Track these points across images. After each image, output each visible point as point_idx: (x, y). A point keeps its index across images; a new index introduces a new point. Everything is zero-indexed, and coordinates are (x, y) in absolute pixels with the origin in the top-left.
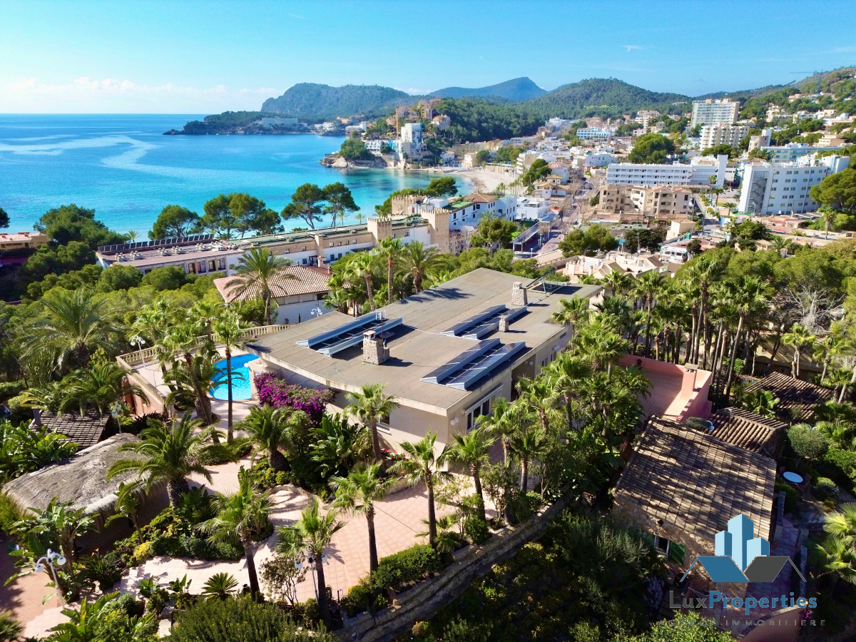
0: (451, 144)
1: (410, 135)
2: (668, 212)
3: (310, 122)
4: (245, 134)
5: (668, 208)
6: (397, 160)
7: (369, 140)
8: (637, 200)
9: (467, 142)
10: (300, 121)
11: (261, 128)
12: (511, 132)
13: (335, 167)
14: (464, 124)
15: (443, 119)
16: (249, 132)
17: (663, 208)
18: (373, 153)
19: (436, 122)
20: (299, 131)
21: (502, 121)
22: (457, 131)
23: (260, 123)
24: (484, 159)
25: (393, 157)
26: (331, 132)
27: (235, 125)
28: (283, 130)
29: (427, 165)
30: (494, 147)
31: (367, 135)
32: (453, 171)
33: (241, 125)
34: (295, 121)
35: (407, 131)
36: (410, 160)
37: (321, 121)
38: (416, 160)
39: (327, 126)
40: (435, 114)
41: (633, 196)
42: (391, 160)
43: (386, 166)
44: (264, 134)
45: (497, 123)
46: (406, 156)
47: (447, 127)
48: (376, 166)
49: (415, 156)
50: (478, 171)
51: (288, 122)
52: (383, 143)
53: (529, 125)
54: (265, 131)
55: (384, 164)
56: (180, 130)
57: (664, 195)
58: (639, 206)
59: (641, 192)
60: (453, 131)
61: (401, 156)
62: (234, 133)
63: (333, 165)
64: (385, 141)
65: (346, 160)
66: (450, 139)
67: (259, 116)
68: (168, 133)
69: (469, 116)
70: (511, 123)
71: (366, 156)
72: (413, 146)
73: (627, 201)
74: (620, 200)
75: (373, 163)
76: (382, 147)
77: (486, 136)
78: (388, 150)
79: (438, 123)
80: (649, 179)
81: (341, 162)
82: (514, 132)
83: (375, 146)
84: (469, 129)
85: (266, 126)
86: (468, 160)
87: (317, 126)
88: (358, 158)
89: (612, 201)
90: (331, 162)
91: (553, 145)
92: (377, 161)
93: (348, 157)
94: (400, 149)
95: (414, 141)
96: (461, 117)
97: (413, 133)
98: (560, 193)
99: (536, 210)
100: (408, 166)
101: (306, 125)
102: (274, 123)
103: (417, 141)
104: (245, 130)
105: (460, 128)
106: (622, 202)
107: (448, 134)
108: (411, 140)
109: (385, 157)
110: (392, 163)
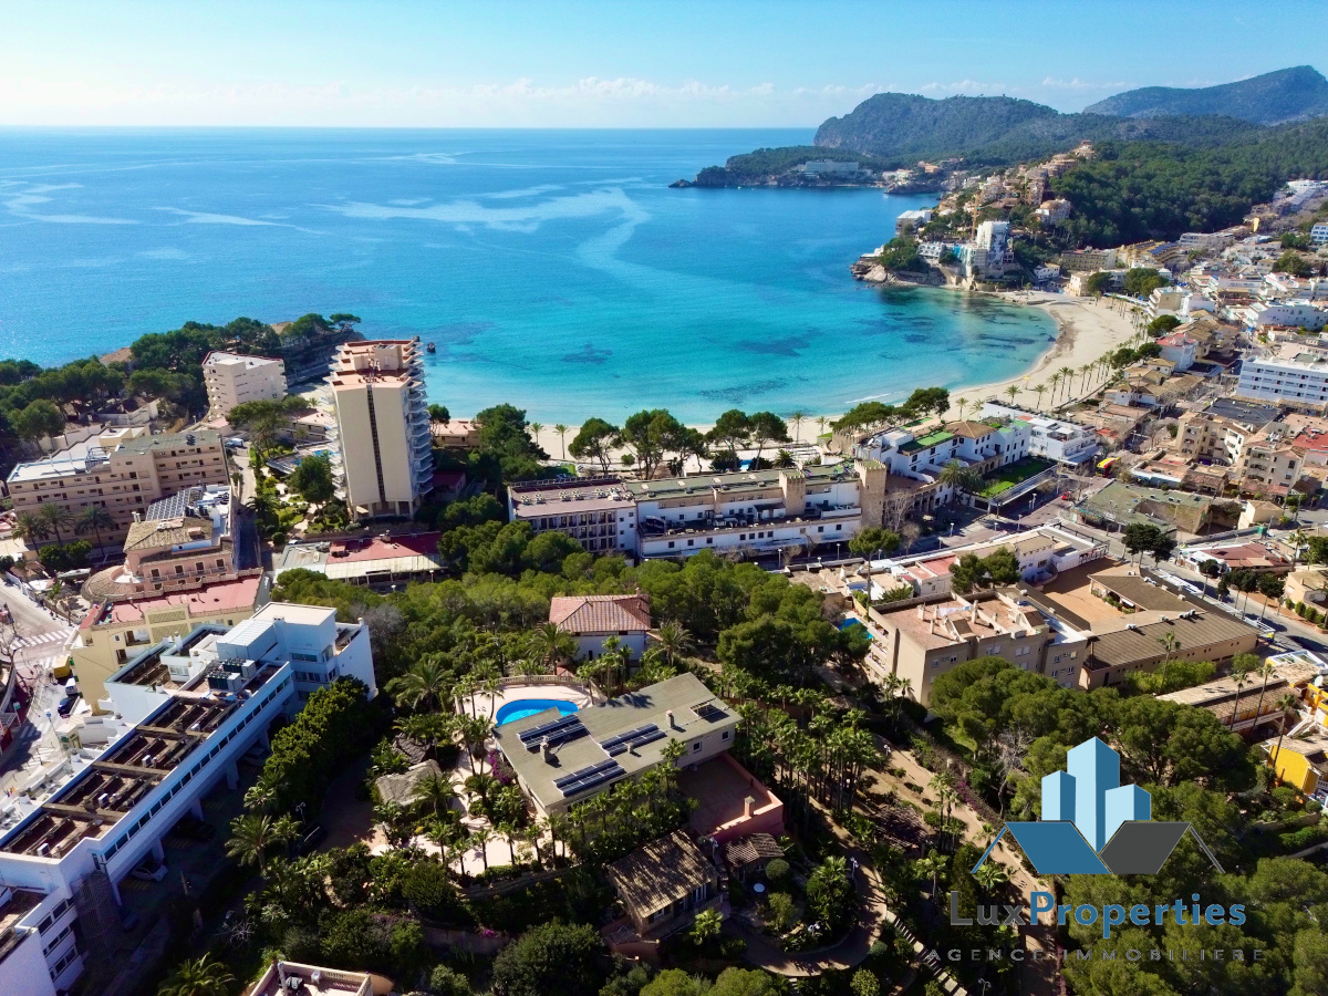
0: (1062, 248)
1: (988, 239)
2: (1262, 480)
3: (878, 168)
4: (778, 187)
5: (1261, 474)
6: (962, 276)
7: (925, 241)
8: (1233, 446)
9: (1089, 248)
10: (862, 165)
11: (802, 177)
12: (1189, 220)
13: (868, 281)
14: (1096, 214)
15: (1057, 207)
16: (785, 185)
17: (1253, 472)
18: (929, 261)
19: (1044, 210)
20: (858, 182)
21: (1174, 202)
22: (1076, 229)
23: (802, 168)
24: (1102, 286)
25: (956, 270)
26: (903, 187)
27: (766, 173)
28: (831, 184)
29: (1012, 286)
30: (1130, 259)
31: (924, 233)
32: (1044, 302)
33: (775, 172)
34: (855, 166)
35: (985, 229)
36: (983, 276)
37: (894, 167)
38: (991, 277)
39: (902, 176)
40: (1047, 196)
41: (1229, 439)
42: (952, 273)
43: (945, 283)
44: (805, 187)
45: (1163, 206)
46: (976, 271)
47: (1062, 220)
48: (928, 283)
49: (992, 271)
50: (1086, 305)
51: (842, 168)
52: (945, 248)
53: (1229, 207)
54: (807, 184)
55: (942, 279)
56: (691, 181)
57: (1260, 455)
58: (1234, 456)
59: (1240, 436)
60: (1069, 229)
61: (969, 269)
62: (763, 186)
63: (867, 276)
64: (949, 246)
65: (886, 270)
66: (1063, 240)
67: (802, 155)
68: (675, 186)
69: (1107, 198)
70: (1193, 203)
71: (917, 267)
72: (989, 256)
73: (1218, 444)
74: (1208, 441)
75: (924, 277)
76: (942, 255)
77: (1131, 234)
78: (951, 259)
79: (1047, 213)
80: (1311, 392)
81: (878, 273)
82: (1192, 223)
83: (932, 251)
84: (1101, 223)
85: (810, 175)
86: (1076, 283)
87: (886, 175)
88: (904, 268)
89: (1192, 442)
90: (865, 270)
91: (1252, 255)
92: (932, 274)
93: (890, 264)
94: (968, 259)
95: (992, 249)
96: (1092, 199)
97: (993, 236)
98: (1146, 398)
99: (1061, 444)
100: (978, 285)
101: (869, 172)
102: (822, 170)
103: (997, 248)
104: (779, 181)
105: (1083, 221)
106: (1212, 444)
107: (1061, 231)
108: (988, 247)
109: (945, 269)
110: (954, 280)
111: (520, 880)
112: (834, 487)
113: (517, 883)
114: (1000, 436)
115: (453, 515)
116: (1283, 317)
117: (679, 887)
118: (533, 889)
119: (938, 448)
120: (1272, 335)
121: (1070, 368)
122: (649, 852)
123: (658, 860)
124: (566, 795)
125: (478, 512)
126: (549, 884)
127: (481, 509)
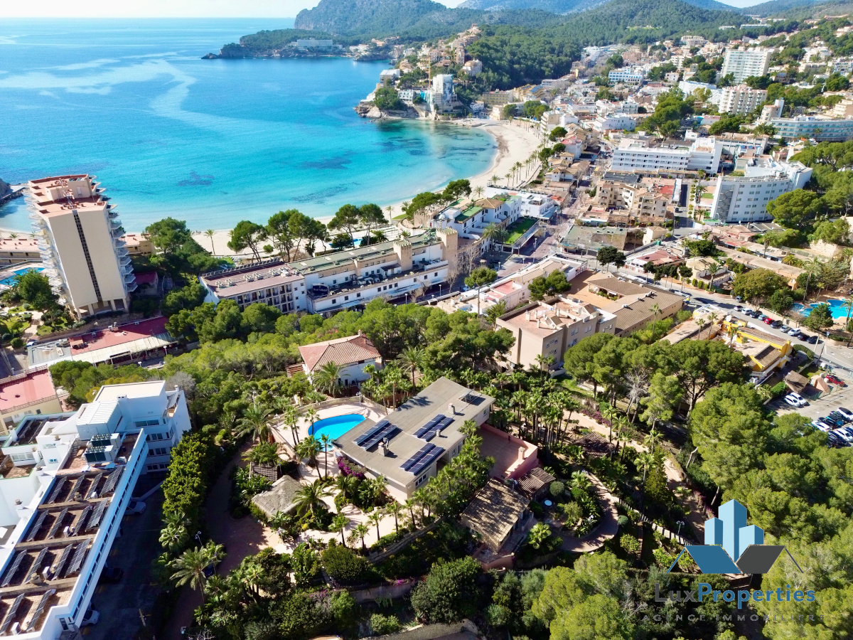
0: (482, 91)
1: (441, 86)
2: (649, 215)
3: (345, 44)
4: (281, 58)
5: (649, 212)
6: (428, 111)
7: (402, 89)
8: (627, 198)
9: (497, 90)
10: (335, 42)
11: (296, 51)
12: (544, 72)
13: (370, 118)
14: (496, 69)
15: (475, 65)
16: (285, 56)
17: (645, 211)
18: (406, 102)
19: (467, 67)
20: (335, 53)
21: (534, 60)
22: (488, 78)
23: (295, 44)
24: (512, 113)
25: (424, 107)
26: (365, 57)
27: (270, 48)
28: (317, 55)
29: (460, 116)
30: (521, 96)
31: (400, 84)
32: (481, 125)
33: (277, 47)
34: (330, 42)
35: (439, 81)
36: (441, 111)
37: (356, 43)
38: (446, 111)
39: (362, 49)
40: (468, 58)
41: (624, 194)
42: (422, 110)
43: (418, 116)
44: (299, 57)
45: (529, 63)
46: (437, 107)
47: (478, 74)
48: (408, 116)
49: (446, 107)
50: (505, 125)
51: (323, 44)
52: (415, 94)
53: (562, 63)
54: (301, 56)
55: (416, 114)
56: (218, 54)
57: (646, 201)
58: (629, 203)
59: (631, 191)
60: (484, 78)
61: (432, 107)
62: (270, 57)
63: (368, 115)
64: (418, 92)
65: (380, 110)
66: (481, 86)
67: (294, 36)
68: (206, 58)
69: (500, 59)
70: (544, 61)
71: (399, 106)
72: (443, 97)
73: (619, 198)
74: (613, 196)
75: (405, 113)
76: (414, 98)
77: (517, 82)
78: (420, 100)
79: (469, 69)
80: (650, 164)
81: (375, 112)
82: (546, 73)
83: (407, 96)
84: (500, 74)
85: (301, 49)
86: (496, 112)
87: (352, 48)
88: (391, 108)
89: (606, 198)
90: (366, 111)
91: (583, 90)
92: (409, 111)
93: (382, 107)
94: (431, 100)
95: (445, 92)
96: (493, 60)
97: (444, 84)
98: (568, 176)
99: (538, 207)
100: (439, 117)
101: (340, 46)
102: (309, 46)
103: (447, 92)
104: (281, 53)
105: (490, 74)
106: (615, 198)
107: (479, 80)
108: (441, 91)
109: (417, 107)
110: (423, 114)
111: (403, 540)
112: (427, 249)
113: (402, 543)
114: (506, 206)
115: (173, 303)
116: (614, 124)
117: (511, 516)
118: (415, 543)
119: (475, 217)
120: (611, 135)
121: (520, 162)
122: (480, 498)
123: (489, 501)
124: (416, 474)
125: (194, 297)
126: (424, 537)
127: (195, 295)
